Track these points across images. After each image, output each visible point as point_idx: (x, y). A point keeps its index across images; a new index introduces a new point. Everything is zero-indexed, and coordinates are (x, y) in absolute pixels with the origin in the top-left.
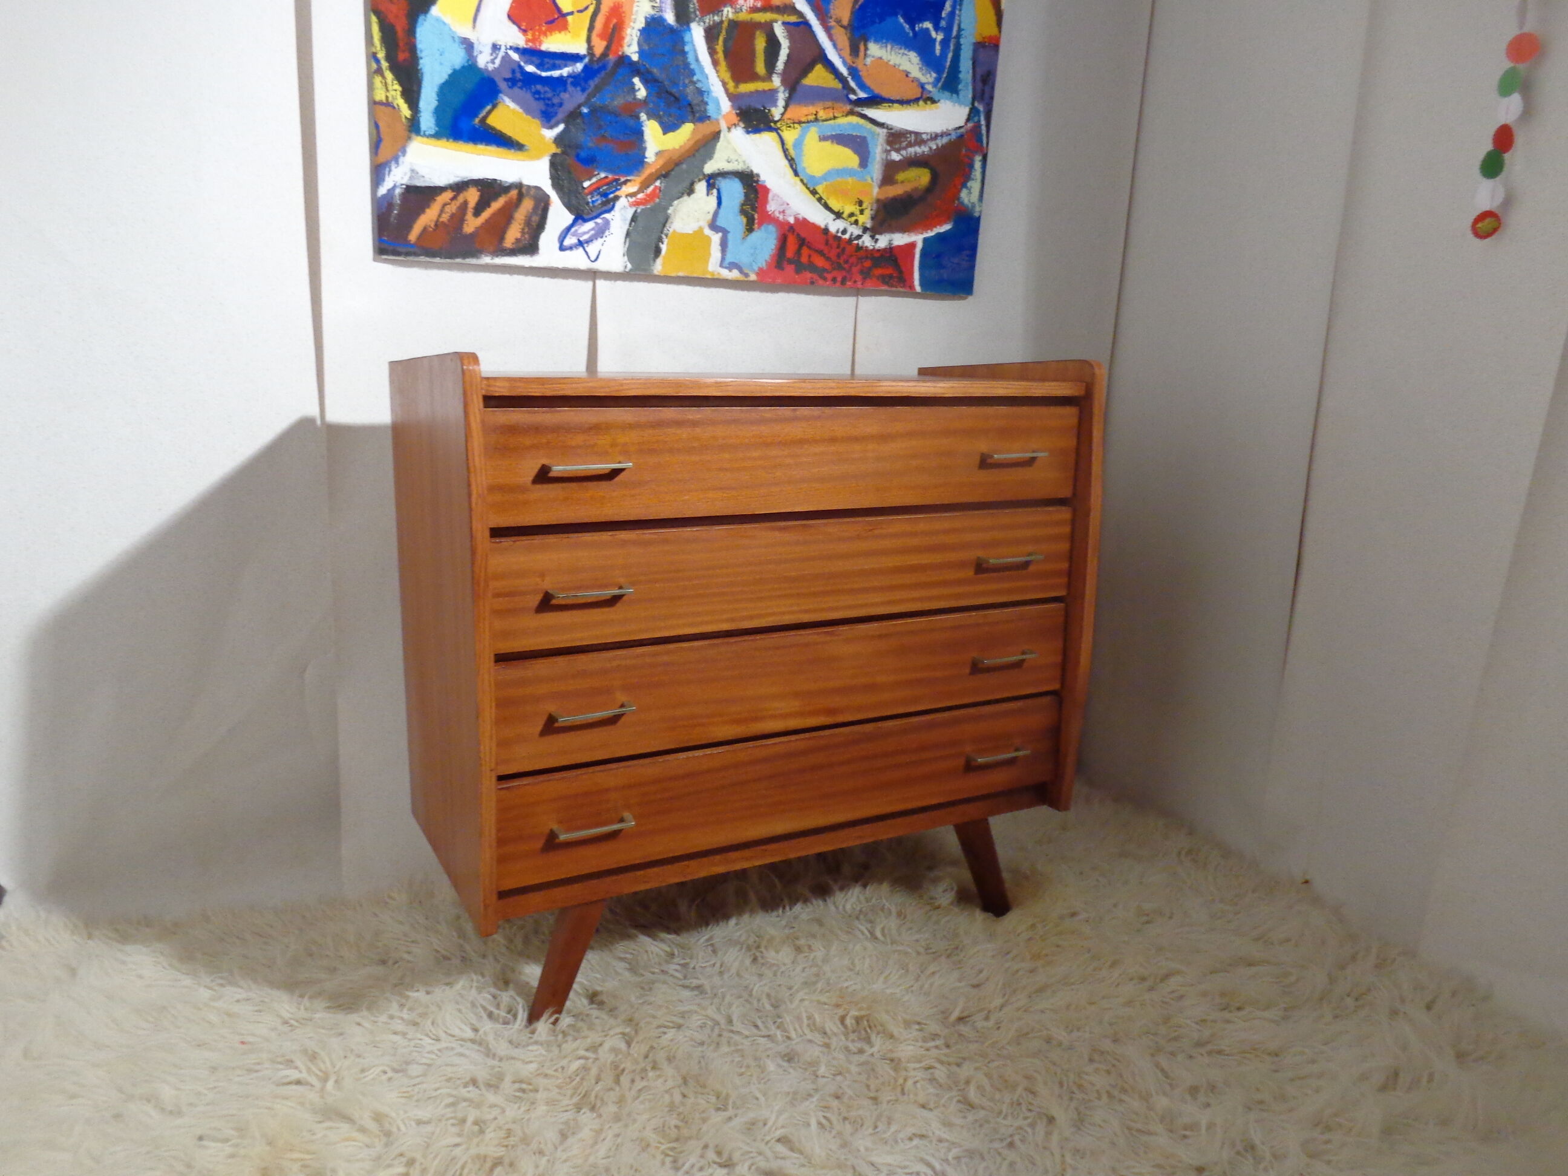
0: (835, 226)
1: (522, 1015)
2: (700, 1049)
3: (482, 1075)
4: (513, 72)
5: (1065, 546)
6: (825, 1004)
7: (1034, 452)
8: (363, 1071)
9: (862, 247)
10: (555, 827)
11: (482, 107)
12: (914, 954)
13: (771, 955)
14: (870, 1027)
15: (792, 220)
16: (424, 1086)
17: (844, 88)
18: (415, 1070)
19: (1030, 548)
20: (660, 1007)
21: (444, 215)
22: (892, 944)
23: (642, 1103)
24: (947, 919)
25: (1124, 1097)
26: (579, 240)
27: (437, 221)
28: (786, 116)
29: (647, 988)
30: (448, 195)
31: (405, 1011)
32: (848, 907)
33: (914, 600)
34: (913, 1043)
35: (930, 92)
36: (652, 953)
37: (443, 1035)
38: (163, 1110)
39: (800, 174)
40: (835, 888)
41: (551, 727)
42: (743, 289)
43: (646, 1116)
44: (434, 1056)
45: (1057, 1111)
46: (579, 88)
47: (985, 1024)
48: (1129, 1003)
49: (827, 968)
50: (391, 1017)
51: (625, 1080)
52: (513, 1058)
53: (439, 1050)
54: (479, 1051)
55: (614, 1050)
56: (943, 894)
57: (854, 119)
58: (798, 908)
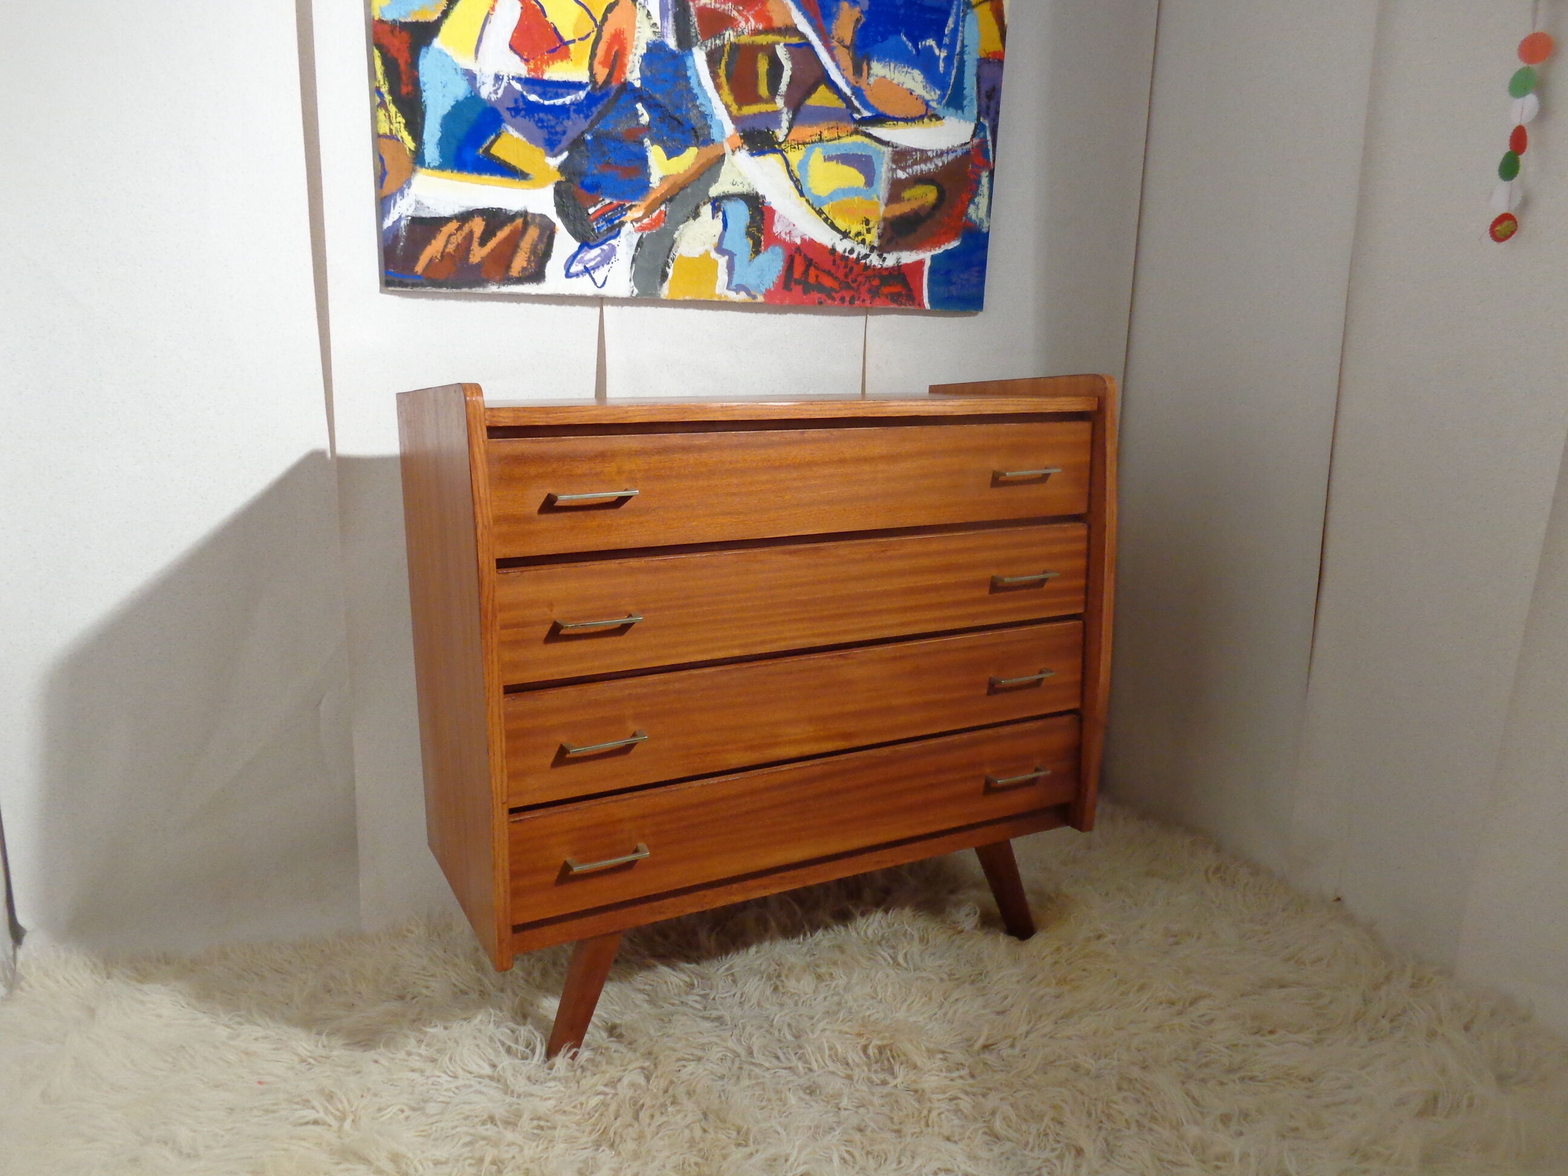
0: (842, 246)
1: (541, 1049)
2: (720, 1083)
3: (500, 1112)
4: (516, 101)
5: (1081, 563)
6: (847, 1033)
7: (1046, 468)
8: (380, 1110)
9: (870, 266)
10: (569, 859)
11: (485, 137)
12: (937, 982)
13: (791, 984)
14: (893, 1057)
15: (798, 241)
16: (441, 1125)
17: (847, 107)
18: (432, 1108)
19: (1045, 565)
20: (680, 1039)
21: (449, 246)
22: (914, 970)
23: (662, 1139)
24: (970, 943)
25: (1155, 1127)
26: (585, 267)
27: (444, 250)
28: (790, 138)
29: (665, 1020)
30: (453, 226)
31: (423, 1047)
32: (870, 932)
33: (927, 621)
34: (937, 1073)
35: (935, 109)
36: (672, 984)
37: (460, 1072)
38: (181, 1153)
39: (806, 195)
40: (857, 913)
41: (562, 758)
42: (751, 311)
43: (666, 1153)
44: (451, 1094)
45: (1084, 1143)
46: (582, 116)
47: (1010, 1051)
48: (1158, 1028)
49: (848, 997)
50: (409, 1054)
51: (644, 1115)
52: (532, 1095)
53: (457, 1088)
54: (496, 1088)
55: (633, 1085)
56: (966, 918)
57: (859, 139)
58: (819, 934)
